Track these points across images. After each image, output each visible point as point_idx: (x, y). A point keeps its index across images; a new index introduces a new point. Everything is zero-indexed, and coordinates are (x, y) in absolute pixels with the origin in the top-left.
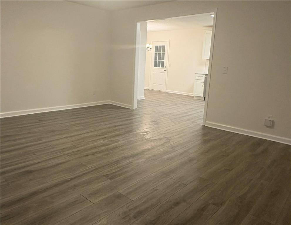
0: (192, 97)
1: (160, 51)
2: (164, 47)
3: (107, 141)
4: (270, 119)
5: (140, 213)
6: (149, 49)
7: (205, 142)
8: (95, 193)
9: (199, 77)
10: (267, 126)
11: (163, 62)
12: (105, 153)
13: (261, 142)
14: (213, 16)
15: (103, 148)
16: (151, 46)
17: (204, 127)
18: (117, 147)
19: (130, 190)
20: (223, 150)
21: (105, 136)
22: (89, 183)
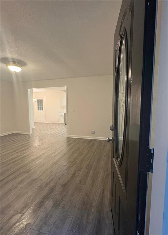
0: (60, 124)
1: (40, 102)
2: (42, 100)
3: (19, 154)
4: (93, 130)
5: (47, 184)
6: (35, 102)
7: (69, 145)
8: (21, 182)
9: (61, 114)
10: (93, 134)
11: (42, 108)
12: (20, 160)
13: (91, 140)
14: (65, 87)
15: (18, 158)
16: (35, 100)
17: (68, 138)
18: (26, 156)
19: (40, 175)
20: (78, 147)
21: (17, 151)
22: (15, 178)
